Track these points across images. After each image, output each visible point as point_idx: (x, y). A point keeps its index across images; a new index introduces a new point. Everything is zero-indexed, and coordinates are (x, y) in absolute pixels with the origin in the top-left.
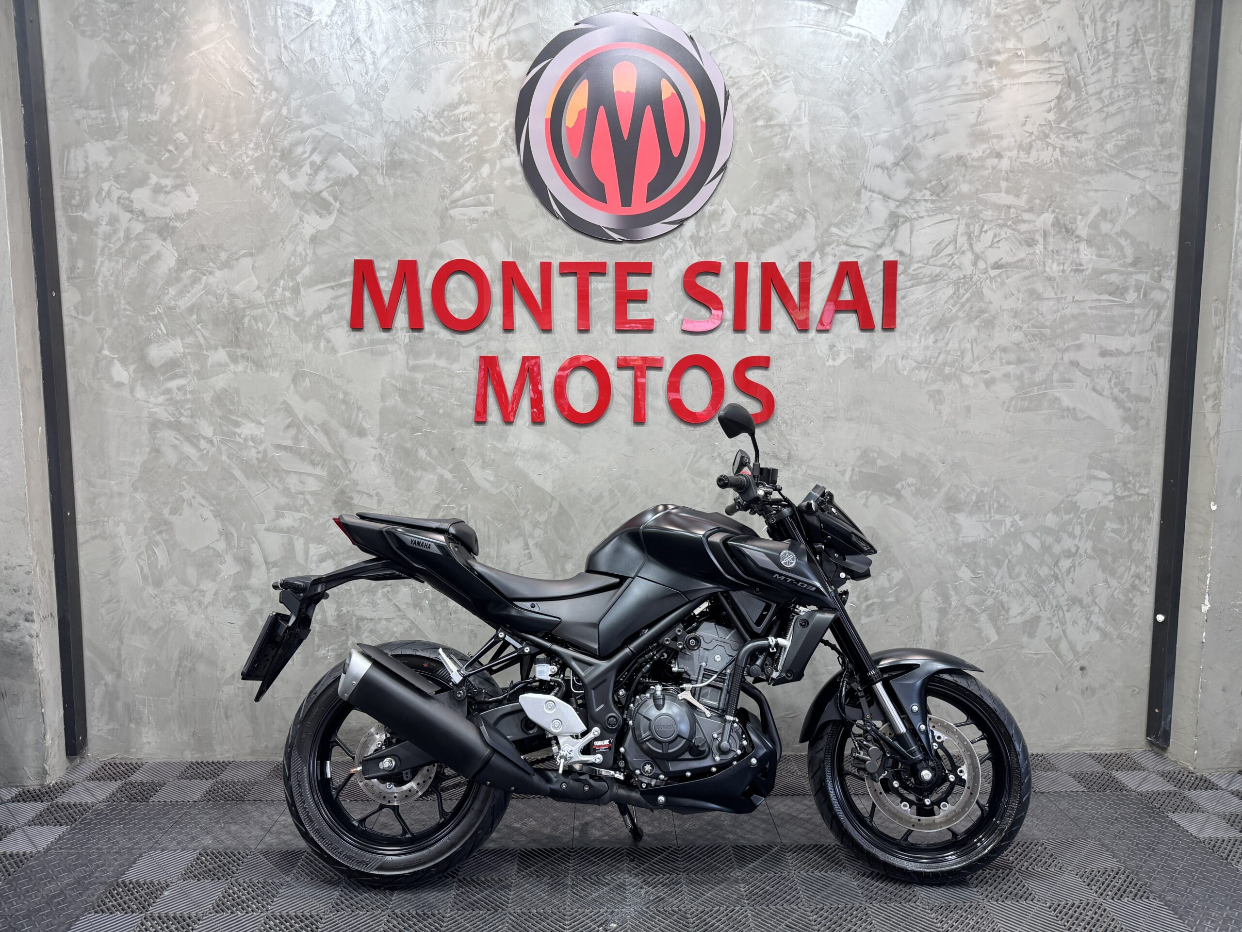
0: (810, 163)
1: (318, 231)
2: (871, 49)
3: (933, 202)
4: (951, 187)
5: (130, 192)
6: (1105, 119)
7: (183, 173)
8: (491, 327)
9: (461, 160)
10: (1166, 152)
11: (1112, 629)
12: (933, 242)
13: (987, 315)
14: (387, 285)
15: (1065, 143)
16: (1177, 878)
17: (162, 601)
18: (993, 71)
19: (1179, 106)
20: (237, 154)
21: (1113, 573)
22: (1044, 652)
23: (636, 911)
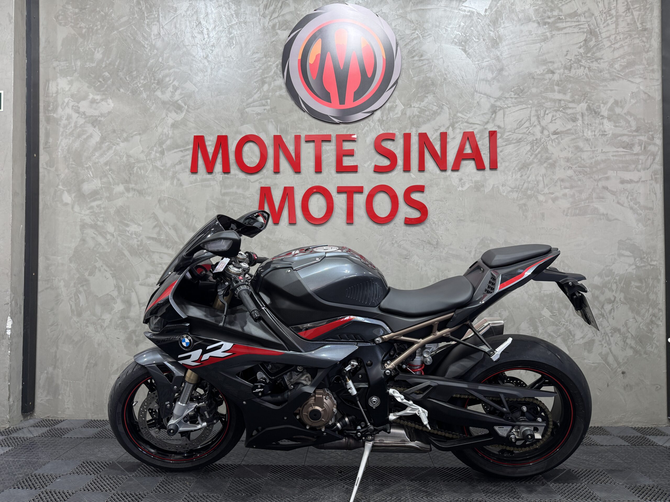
0: (445, 79)
1: (175, 121)
2: (476, 18)
3: (516, 98)
4: (526, 90)
5: (78, 103)
6: (614, 51)
7: (106, 93)
8: (267, 171)
9: (252, 82)
10: (651, 68)
11: (640, 348)
12: (517, 120)
13: (551, 161)
14: (211, 149)
15: (591, 64)
17: (81, 325)
18: (547, 28)
19: (656, 43)
20: (135, 82)
21: (638, 313)
22: (598, 362)
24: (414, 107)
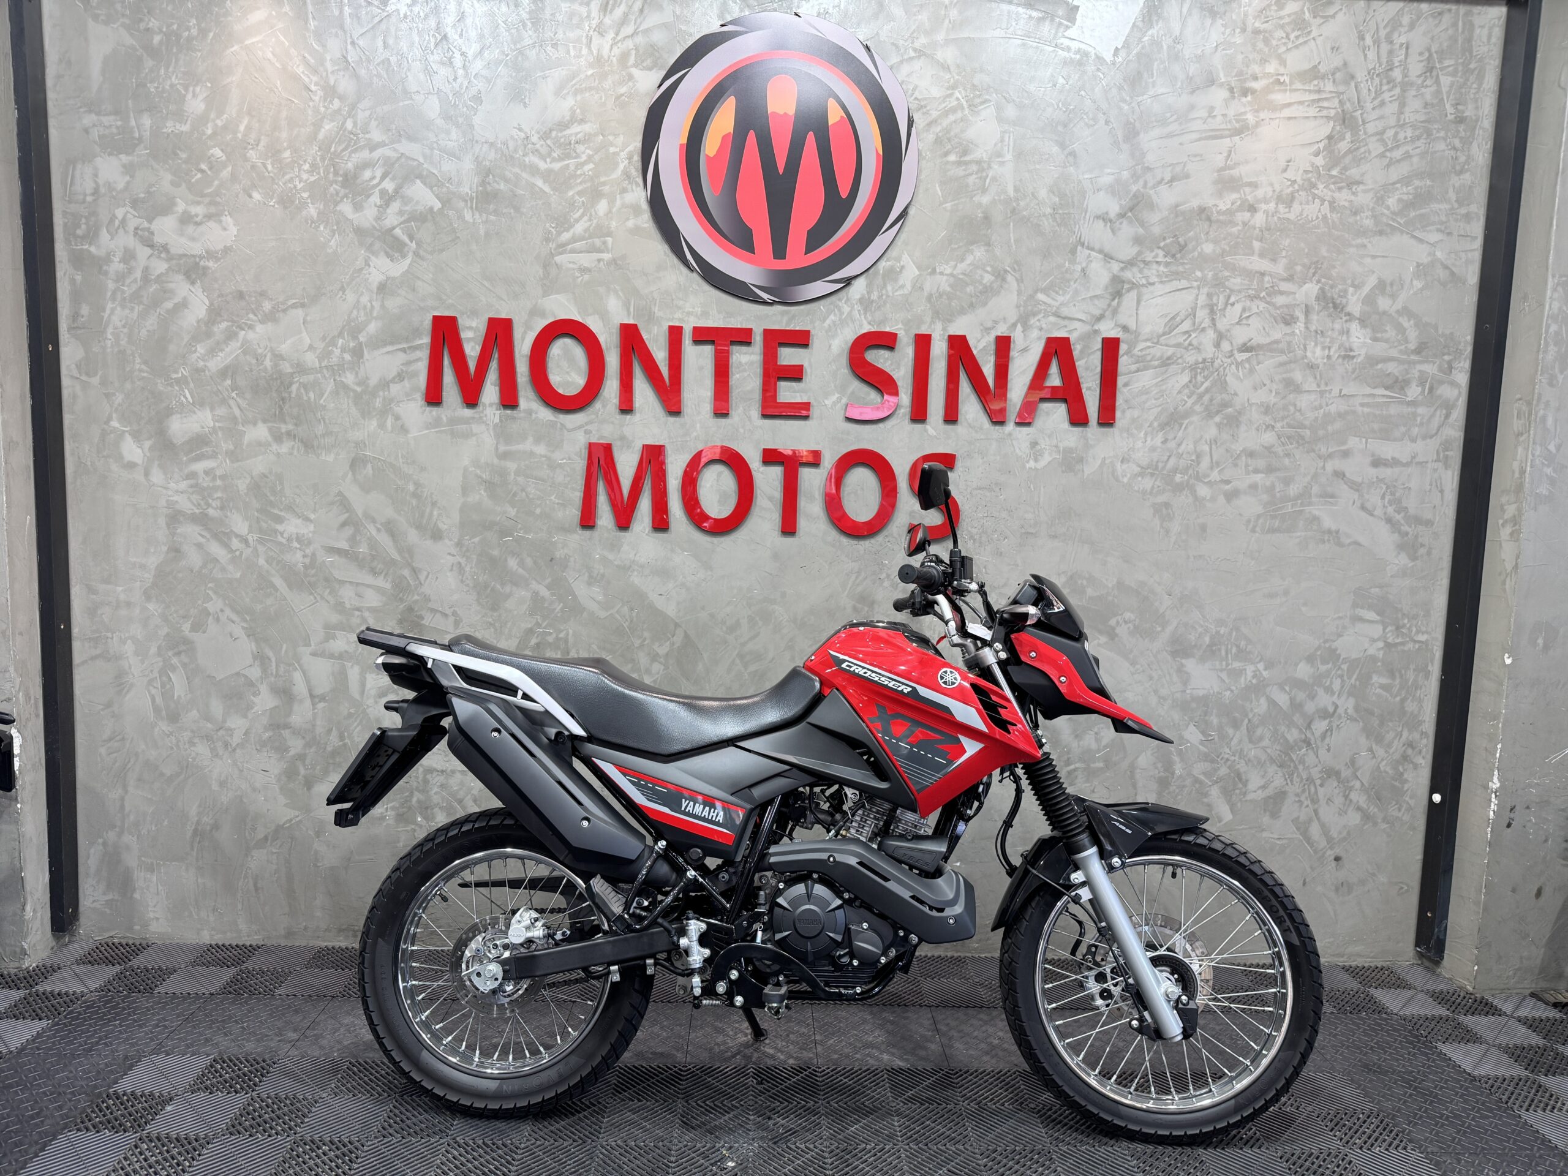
0: (1013, 211)
1: (388, 278)
2: (1093, 68)
3: (1167, 264)
4: (1190, 246)
5: (150, 221)
6: (1388, 166)
7: (218, 199)
8: (604, 406)
9: (571, 193)
10: (1463, 211)
11: (1376, 810)
12: (1166, 315)
13: (1230, 409)
14: (473, 348)
16: (1443, 1125)
17: (178, 741)
18: (1249, 102)
19: (1481, 153)
20: (287, 177)
21: (1379, 739)
22: (1289, 836)
23: (760, 1146)
24: (941, 273)
